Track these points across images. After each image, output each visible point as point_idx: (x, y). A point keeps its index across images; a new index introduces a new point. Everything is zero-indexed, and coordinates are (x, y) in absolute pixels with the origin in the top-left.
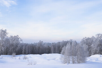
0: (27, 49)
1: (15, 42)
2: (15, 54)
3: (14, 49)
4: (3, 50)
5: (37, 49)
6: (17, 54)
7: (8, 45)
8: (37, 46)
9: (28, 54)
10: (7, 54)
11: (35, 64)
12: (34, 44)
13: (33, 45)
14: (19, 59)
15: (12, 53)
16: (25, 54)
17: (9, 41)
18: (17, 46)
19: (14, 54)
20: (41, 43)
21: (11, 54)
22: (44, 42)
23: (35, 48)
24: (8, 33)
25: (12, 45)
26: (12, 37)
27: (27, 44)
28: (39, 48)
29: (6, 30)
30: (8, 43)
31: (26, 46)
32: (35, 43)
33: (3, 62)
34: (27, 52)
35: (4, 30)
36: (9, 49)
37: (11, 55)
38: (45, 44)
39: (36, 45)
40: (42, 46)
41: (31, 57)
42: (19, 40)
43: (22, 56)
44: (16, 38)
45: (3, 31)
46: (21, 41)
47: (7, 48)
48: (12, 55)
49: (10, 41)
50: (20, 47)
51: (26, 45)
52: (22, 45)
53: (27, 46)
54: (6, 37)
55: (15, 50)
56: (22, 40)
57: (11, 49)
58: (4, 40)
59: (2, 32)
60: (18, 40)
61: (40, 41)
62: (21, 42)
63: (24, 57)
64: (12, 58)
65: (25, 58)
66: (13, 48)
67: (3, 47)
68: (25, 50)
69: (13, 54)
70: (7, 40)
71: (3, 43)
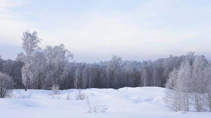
0: (84, 75)
1: (56, 61)
2: (57, 88)
3: (54, 76)
4: (31, 78)
5: (108, 77)
6: (61, 89)
7: (42, 66)
8: (107, 69)
9: (87, 87)
10: (39, 88)
11: (104, 112)
12: (101, 65)
13: (97, 66)
14: (68, 98)
15: (51, 86)
16: (80, 86)
17: (44, 58)
18: (61, 70)
19: (55, 88)
20: (116, 62)
21: (48, 87)
22: (123, 60)
23: (102, 75)
24: (42, 40)
25: (51, 67)
26: (49, 48)
27: (85, 64)
28: (113, 73)
29: (35, 33)
30: (40, 63)
31: (82, 69)
32: (101, 62)
33: (31, 106)
34: (84, 84)
35: (31, 32)
36: (44, 77)
37: (49, 89)
38: (125, 64)
39: (106, 67)
40: (120, 70)
41: (93, 95)
42: (66, 55)
43: (74, 93)
44: (59, 51)
45: (30, 35)
46: (70, 58)
47: (40, 74)
48: (51, 89)
49: (47, 58)
50: (68, 71)
51: (83, 67)
52: (74, 67)
53: (85, 69)
54: (35, 49)
55: (57, 79)
56: (71, 56)
57: (48, 75)
58: (33, 54)
59: (28, 37)
60: (64, 54)
61: (114, 57)
62: (70, 61)
63: (78, 94)
64: (51, 97)
65: (81, 97)
66: (52, 73)
67: (30, 72)
68: (80, 80)
69: (53, 88)
70: (40, 55)
71: (30, 62)
